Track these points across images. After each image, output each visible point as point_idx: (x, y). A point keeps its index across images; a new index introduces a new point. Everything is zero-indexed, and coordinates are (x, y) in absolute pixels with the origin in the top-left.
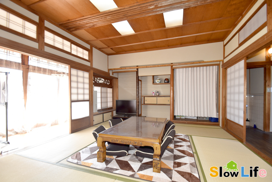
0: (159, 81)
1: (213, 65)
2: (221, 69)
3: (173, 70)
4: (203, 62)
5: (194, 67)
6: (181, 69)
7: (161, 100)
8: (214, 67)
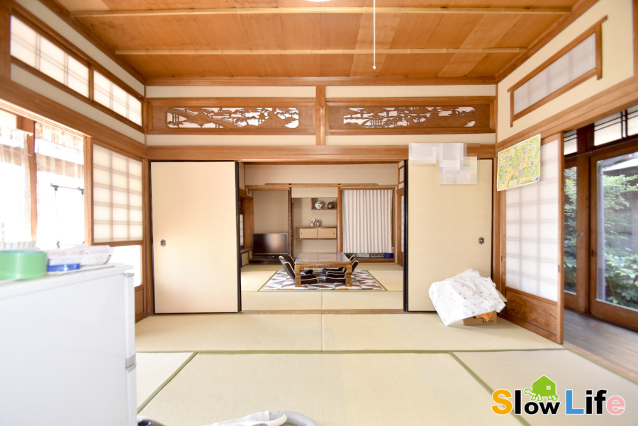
0: (321, 205)
1: (387, 189)
2: (396, 195)
3: (341, 192)
4: (377, 185)
5: (366, 189)
6: (351, 191)
7: (323, 233)
8: (389, 191)
